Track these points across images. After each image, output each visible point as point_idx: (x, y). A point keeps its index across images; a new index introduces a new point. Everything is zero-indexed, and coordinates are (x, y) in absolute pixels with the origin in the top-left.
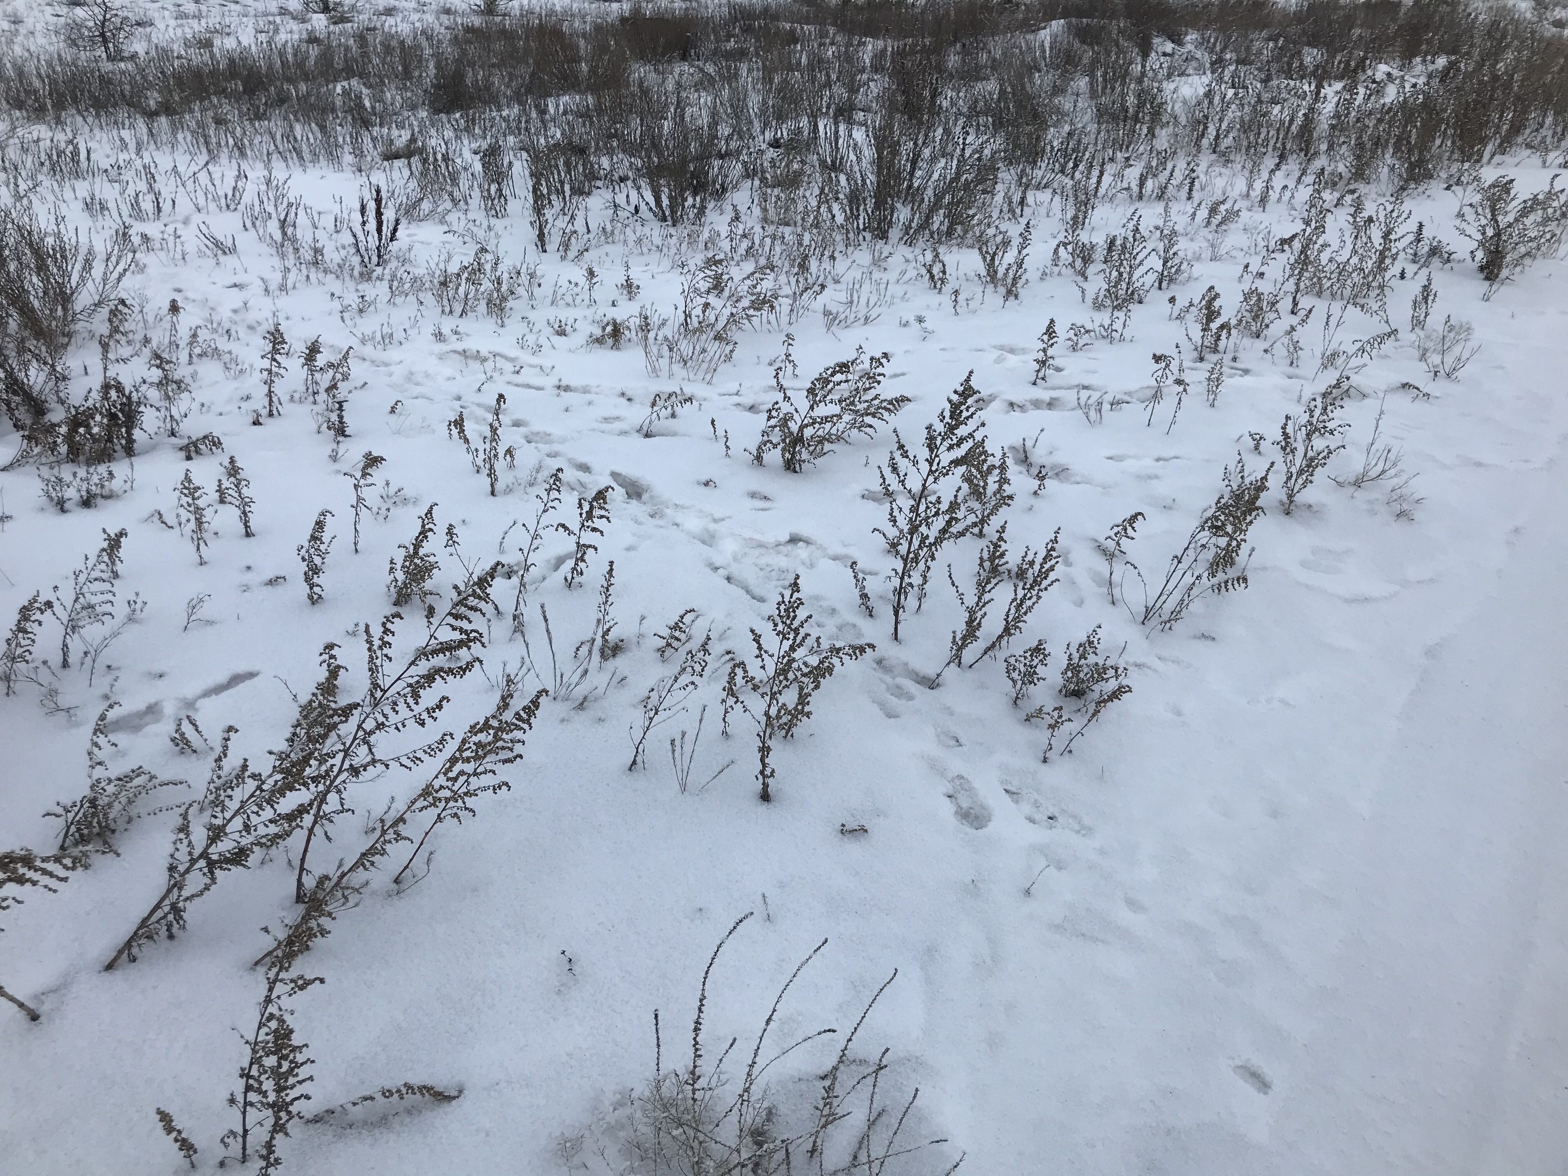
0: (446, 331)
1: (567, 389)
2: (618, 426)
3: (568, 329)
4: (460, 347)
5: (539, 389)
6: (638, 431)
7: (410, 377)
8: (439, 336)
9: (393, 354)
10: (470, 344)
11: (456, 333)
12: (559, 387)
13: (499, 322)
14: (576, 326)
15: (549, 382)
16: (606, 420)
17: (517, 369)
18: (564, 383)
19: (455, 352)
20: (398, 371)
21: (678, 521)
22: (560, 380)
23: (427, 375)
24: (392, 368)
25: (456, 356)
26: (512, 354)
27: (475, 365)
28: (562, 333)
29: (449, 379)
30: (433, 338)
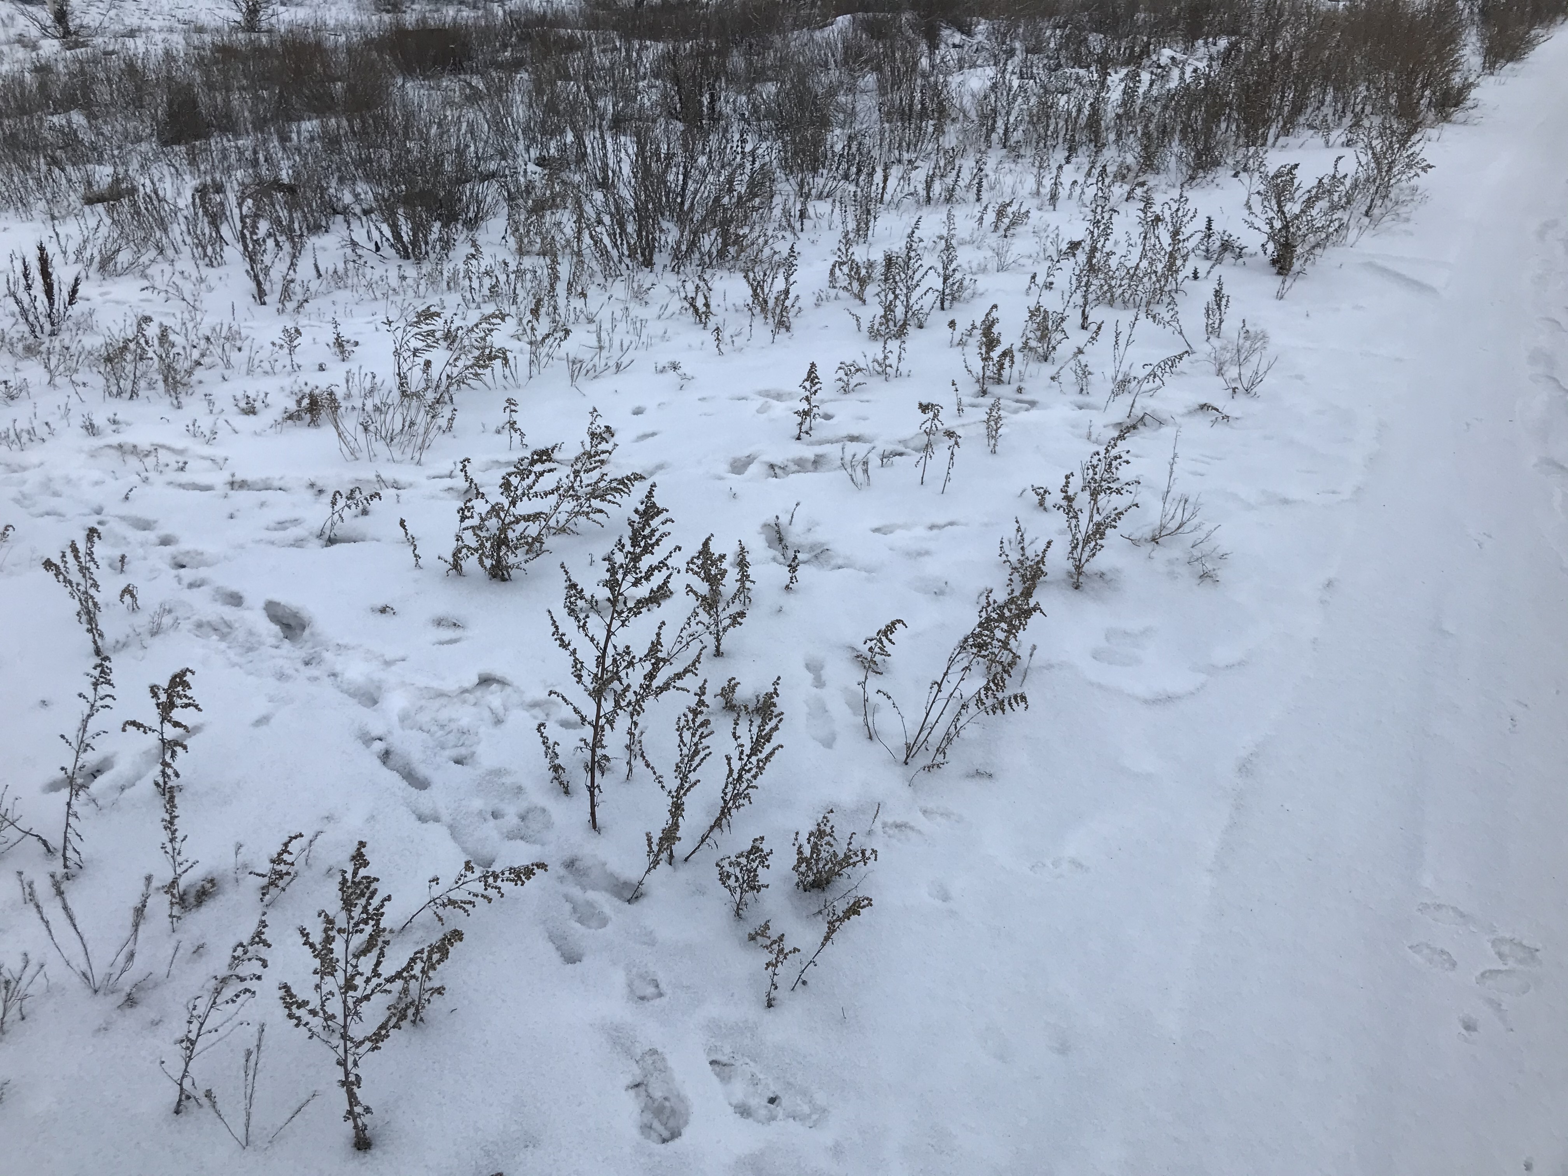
0: (99, 420)
1: (243, 485)
2: (294, 532)
3: (258, 405)
4: (115, 440)
5: (208, 488)
6: (320, 536)
7: (47, 486)
8: (91, 429)
9: (33, 455)
10: (127, 437)
11: (115, 422)
12: (232, 484)
13: (175, 402)
14: (268, 400)
15: (219, 479)
16: (282, 525)
17: (181, 464)
18: (238, 477)
19: (110, 446)
20: (33, 477)
21: (338, 668)
22: (233, 475)
23: (68, 481)
24: (26, 474)
25: (113, 451)
26: (179, 445)
27: (133, 462)
28: (251, 411)
29: (96, 483)
30: (84, 431)
